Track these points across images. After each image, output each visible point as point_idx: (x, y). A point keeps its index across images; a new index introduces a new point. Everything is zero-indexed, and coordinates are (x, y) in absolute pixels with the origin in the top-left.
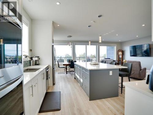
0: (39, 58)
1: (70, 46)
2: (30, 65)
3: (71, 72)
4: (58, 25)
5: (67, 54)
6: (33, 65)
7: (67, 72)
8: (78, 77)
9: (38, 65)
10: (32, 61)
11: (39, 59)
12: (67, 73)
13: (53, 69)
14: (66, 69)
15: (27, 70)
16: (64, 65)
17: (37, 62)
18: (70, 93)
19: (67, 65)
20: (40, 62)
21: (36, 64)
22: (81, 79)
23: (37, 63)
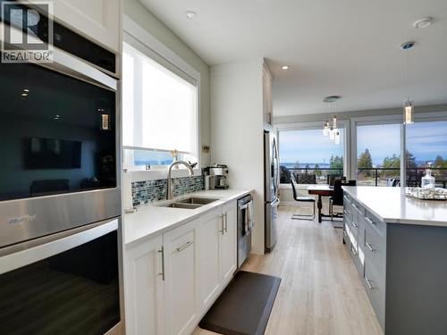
0: (225, 169)
1: (332, 129)
2: (203, 189)
3: (335, 216)
4: (285, 68)
5: (337, 158)
6: (210, 189)
7: (321, 215)
8: (352, 240)
9: (223, 188)
10: (207, 178)
11: (227, 172)
12: (320, 221)
13: (267, 202)
14: (320, 206)
15: (190, 201)
16: (311, 192)
17: (221, 181)
18: (313, 292)
19: (321, 193)
20: (230, 181)
21: (218, 187)
22: (360, 249)
23: (221, 184)
